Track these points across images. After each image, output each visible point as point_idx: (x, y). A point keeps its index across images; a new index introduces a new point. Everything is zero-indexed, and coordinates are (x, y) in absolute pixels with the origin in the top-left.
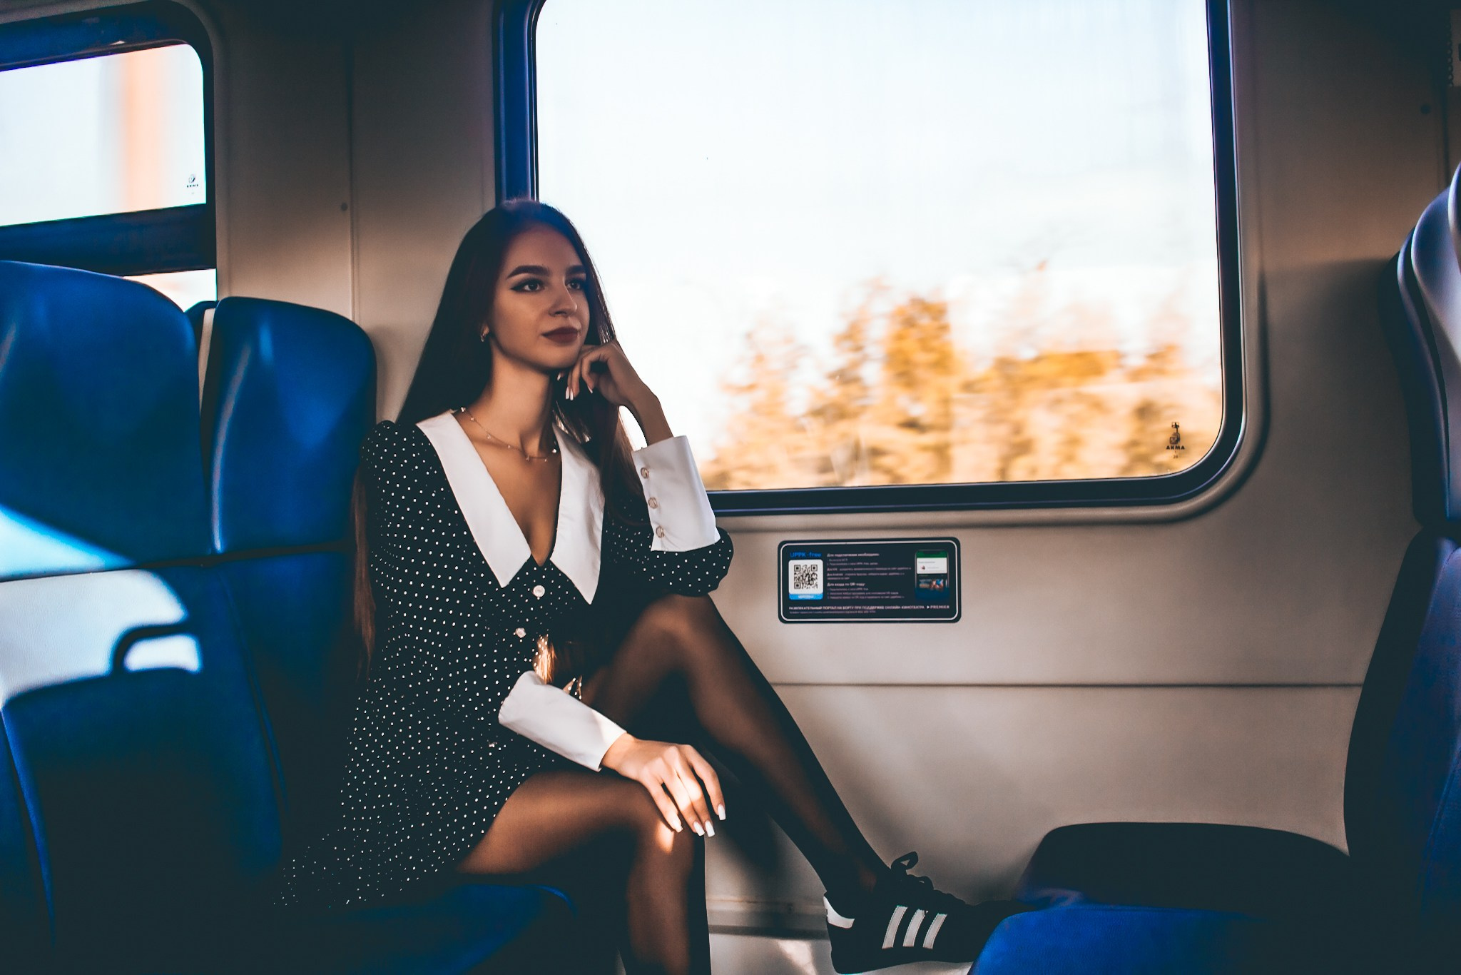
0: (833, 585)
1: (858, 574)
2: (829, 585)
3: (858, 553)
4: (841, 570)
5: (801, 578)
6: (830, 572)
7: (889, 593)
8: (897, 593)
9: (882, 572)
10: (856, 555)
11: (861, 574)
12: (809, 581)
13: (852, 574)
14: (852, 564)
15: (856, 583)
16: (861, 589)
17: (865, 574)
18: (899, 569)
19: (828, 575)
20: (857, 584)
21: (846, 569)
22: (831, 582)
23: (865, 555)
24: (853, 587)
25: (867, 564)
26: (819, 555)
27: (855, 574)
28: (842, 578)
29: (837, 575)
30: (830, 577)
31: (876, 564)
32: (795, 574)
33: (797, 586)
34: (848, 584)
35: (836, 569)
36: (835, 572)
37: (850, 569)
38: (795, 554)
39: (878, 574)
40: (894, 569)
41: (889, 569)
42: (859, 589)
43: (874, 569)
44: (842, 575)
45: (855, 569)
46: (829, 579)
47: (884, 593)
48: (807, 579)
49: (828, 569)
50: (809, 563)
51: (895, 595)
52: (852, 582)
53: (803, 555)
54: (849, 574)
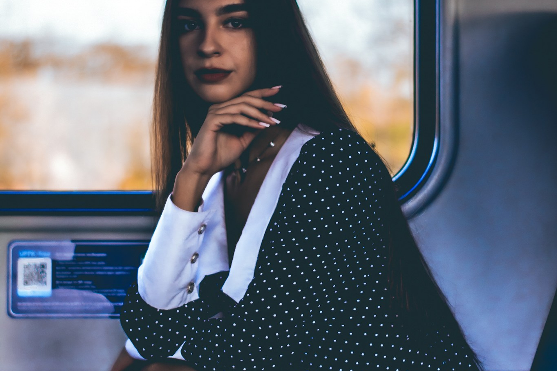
0: (61, 282)
1: (86, 273)
2: (57, 282)
3: (86, 253)
4: (70, 268)
5: (30, 276)
6: (58, 270)
7: (115, 290)
8: (123, 291)
9: (109, 271)
10: (84, 255)
11: (89, 273)
12: (38, 278)
13: (80, 273)
14: (80, 263)
15: (83, 281)
16: (88, 286)
17: (93, 273)
18: (126, 268)
19: (57, 273)
20: (86, 282)
21: (74, 268)
22: (60, 279)
23: (93, 255)
24: (81, 285)
25: (95, 263)
26: (49, 254)
27: (83, 273)
28: (71, 277)
29: (66, 273)
30: (59, 275)
31: (103, 263)
32: (25, 271)
33: (26, 283)
34: (75, 282)
35: (63, 268)
36: (64, 270)
37: (78, 268)
38: (24, 253)
39: (105, 273)
40: (120, 268)
41: (116, 268)
42: (86, 286)
43: (101, 268)
44: (70, 273)
45: (84, 268)
46: (58, 277)
47: (111, 291)
48: (36, 277)
49: (57, 268)
50: (38, 261)
51: (121, 293)
52: (81, 280)
53: (33, 253)
54: (77, 273)
